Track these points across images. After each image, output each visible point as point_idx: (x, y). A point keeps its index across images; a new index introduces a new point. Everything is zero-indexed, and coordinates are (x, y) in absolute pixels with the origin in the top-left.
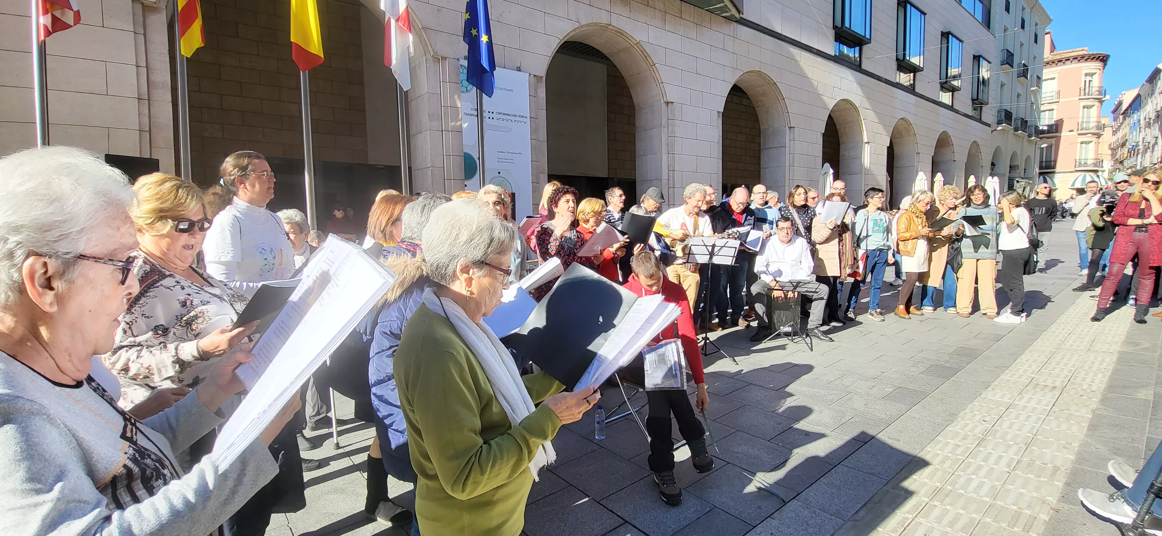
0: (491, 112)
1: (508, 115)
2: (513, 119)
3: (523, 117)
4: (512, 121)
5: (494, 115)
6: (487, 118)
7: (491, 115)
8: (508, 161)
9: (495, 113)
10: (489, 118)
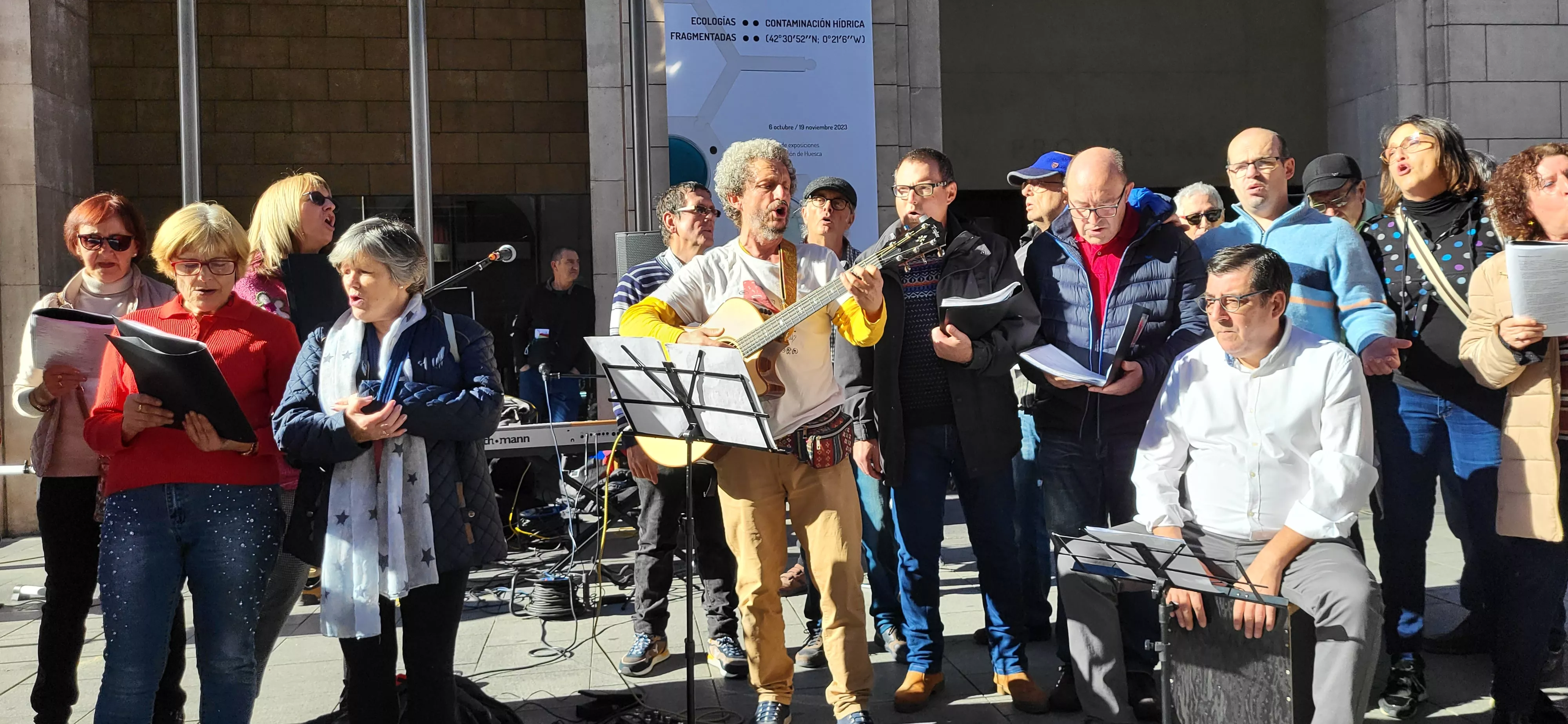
0: (751, 23)
1: (803, 23)
2: (820, 32)
3: (849, 24)
4: (815, 39)
5: (762, 31)
6: (739, 38)
7: (751, 31)
8: (802, 150)
9: (762, 23)
10: (746, 38)
